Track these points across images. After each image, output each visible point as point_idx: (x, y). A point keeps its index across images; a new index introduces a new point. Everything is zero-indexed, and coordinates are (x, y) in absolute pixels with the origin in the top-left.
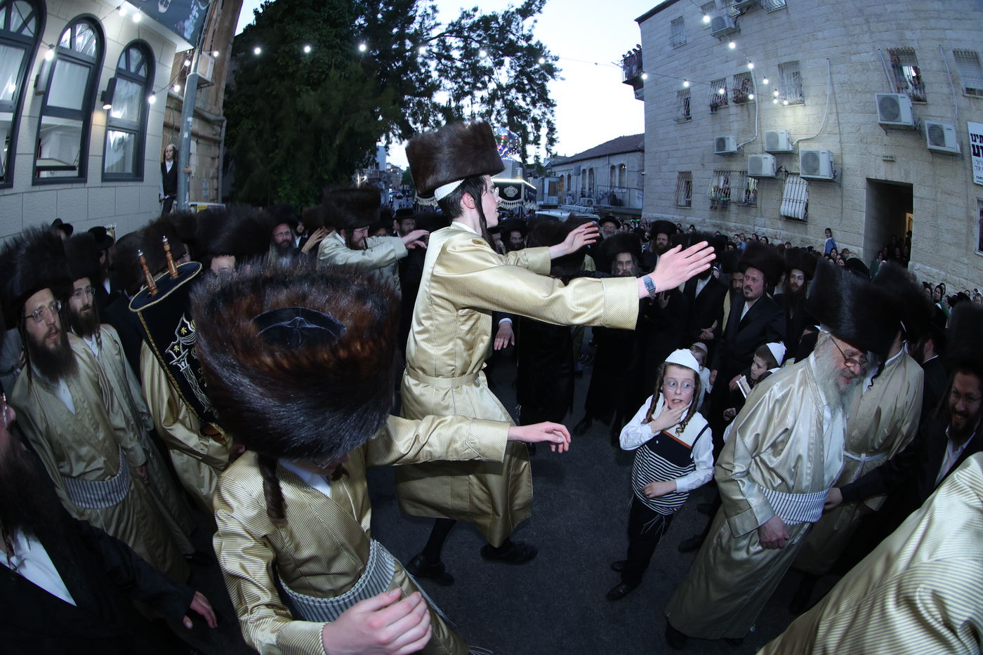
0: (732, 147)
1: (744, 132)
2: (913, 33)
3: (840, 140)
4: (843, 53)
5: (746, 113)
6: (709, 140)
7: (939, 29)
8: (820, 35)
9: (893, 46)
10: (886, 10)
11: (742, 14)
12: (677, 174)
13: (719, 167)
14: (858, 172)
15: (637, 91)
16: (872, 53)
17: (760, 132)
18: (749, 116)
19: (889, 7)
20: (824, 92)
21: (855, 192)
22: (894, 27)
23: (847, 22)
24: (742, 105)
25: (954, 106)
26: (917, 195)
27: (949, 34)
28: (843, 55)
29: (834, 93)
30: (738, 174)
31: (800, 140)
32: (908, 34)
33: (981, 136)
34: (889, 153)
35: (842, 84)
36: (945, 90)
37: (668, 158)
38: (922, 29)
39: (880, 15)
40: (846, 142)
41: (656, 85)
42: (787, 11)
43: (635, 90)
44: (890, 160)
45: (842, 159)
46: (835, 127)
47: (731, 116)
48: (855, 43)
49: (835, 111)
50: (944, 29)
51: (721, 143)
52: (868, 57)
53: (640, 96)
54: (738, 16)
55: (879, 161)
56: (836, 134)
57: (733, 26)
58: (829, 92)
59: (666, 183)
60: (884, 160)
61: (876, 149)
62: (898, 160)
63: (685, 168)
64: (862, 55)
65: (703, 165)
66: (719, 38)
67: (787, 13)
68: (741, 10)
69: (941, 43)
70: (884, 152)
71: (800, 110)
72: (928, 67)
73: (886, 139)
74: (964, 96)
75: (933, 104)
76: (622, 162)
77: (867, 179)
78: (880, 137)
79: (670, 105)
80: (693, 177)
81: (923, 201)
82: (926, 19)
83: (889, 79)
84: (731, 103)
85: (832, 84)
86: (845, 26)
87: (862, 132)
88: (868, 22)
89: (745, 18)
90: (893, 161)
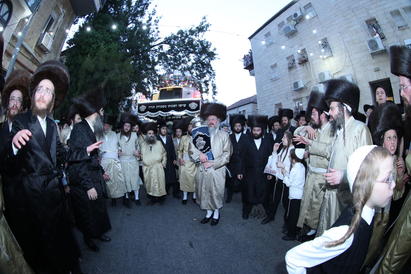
0: (301, 85)
1: (306, 77)
2: (373, 11)
3: (353, 68)
4: (346, 28)
5: (305, 68)
6: (289, 85)
7: (382, 5)
8: (334, 23)
9: (366, 19)
10: (359, 4)
11: (297, 23)
12: (275, 105)
13: (295, 97)
14: (364, 81)
15: (251, 71)
16: (358, 25)
17: (314, 75)
18: (307, 69)
19: (360, 3)
20: (341, 48)
21: (365, 91)
22: (365, 10)
23: (344, 14)
24: (303, 65)
25: (397, 36)
26: (392, 82)
27: (386, 6)
28: (346, 29)
29: (346, 47)
30: (305, 98)
31: (334, 74)
32: (371, 12)
33: (410, 44)
34: (376, 67)
35: (348, 42)
36: (392, 30)
37: (269, 99)
38: (375, 8)
39: (357, 7)
40: (356, 68)
41: (260, 66)
42: (318, 17)
43: (249, 71)
44: (377, 70)
45: (356, 77)
46: (349, 63)
47: (298, 72)
48: (350, 22)
49: (348, 55)
50: (384, 5)
51: (296, 84)
52: (357, 26)
53: (252, 73)
54: (296, 25)
55: (373, 72)
56: (351, 66)
57: (294, 29)
58: (343, 47)
59: (269, 111)
60: (375, 71)
61: (370, 67)
62: (381, 69)
63: (278, 102)
64: (354, 26)
65: (287, 98)
66: (288, 37)
67: (318, 18)
68: (296, 21)
69: (384, 11)
70: (374, 67)
71: (331, 60)
72: (382, 23)
73: (374, 61)
74: (399, 30)
75: (389, 38)
76: (244, 109)
77: (369, 82)
78: (370, 61)
79: (267, 74)
80: (283, 105)
81: (396, 83)
82: (376, 3)
83: (368, 33)
84: (297, 65)
85: (344, 43)
86: (344, 16)
87: (362, 61)
88: (353, 12)
89: (299, 25)
90: (379, 70)
